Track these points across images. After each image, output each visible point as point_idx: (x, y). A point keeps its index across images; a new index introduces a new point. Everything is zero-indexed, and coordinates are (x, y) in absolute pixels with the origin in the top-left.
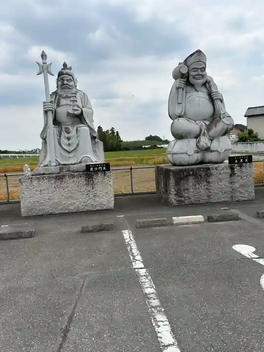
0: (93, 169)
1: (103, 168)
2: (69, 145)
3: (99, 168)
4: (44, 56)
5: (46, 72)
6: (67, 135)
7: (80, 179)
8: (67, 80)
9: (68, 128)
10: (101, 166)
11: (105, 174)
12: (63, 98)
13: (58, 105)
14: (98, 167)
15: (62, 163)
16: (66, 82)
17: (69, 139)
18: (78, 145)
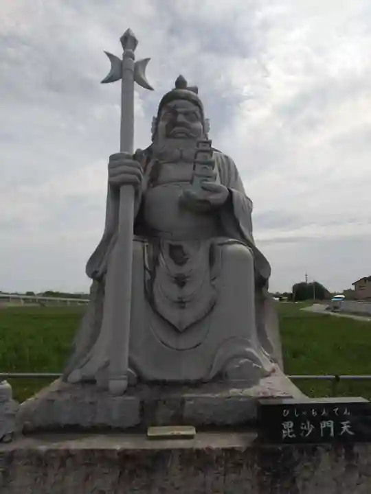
0: (296, 428)
1: (338, 427)
2: (181, 303)
3: (323, 425)
4: (129, 42)
5: (131, 77)
6: (175, 270)
7: (233, 476)
8: (186, 114)
9: (180, 247)
10: (331, 416)
11: (350, 456)
12: (169, 163)
13: (154, 180)
14: (316, 422)
15: (152, 373)
16: (181, 118)
17: (181, 281)
18: (212, 307)
